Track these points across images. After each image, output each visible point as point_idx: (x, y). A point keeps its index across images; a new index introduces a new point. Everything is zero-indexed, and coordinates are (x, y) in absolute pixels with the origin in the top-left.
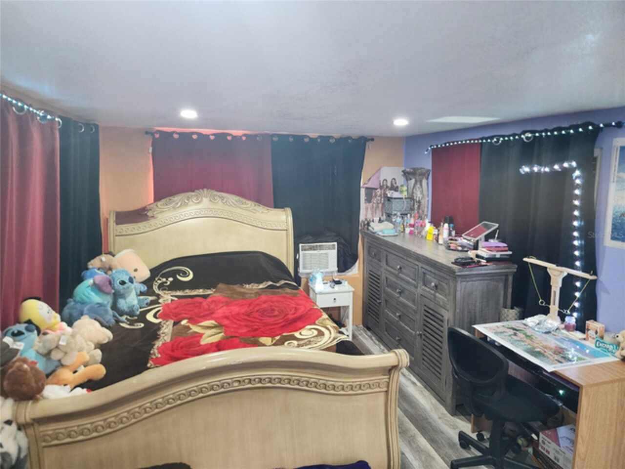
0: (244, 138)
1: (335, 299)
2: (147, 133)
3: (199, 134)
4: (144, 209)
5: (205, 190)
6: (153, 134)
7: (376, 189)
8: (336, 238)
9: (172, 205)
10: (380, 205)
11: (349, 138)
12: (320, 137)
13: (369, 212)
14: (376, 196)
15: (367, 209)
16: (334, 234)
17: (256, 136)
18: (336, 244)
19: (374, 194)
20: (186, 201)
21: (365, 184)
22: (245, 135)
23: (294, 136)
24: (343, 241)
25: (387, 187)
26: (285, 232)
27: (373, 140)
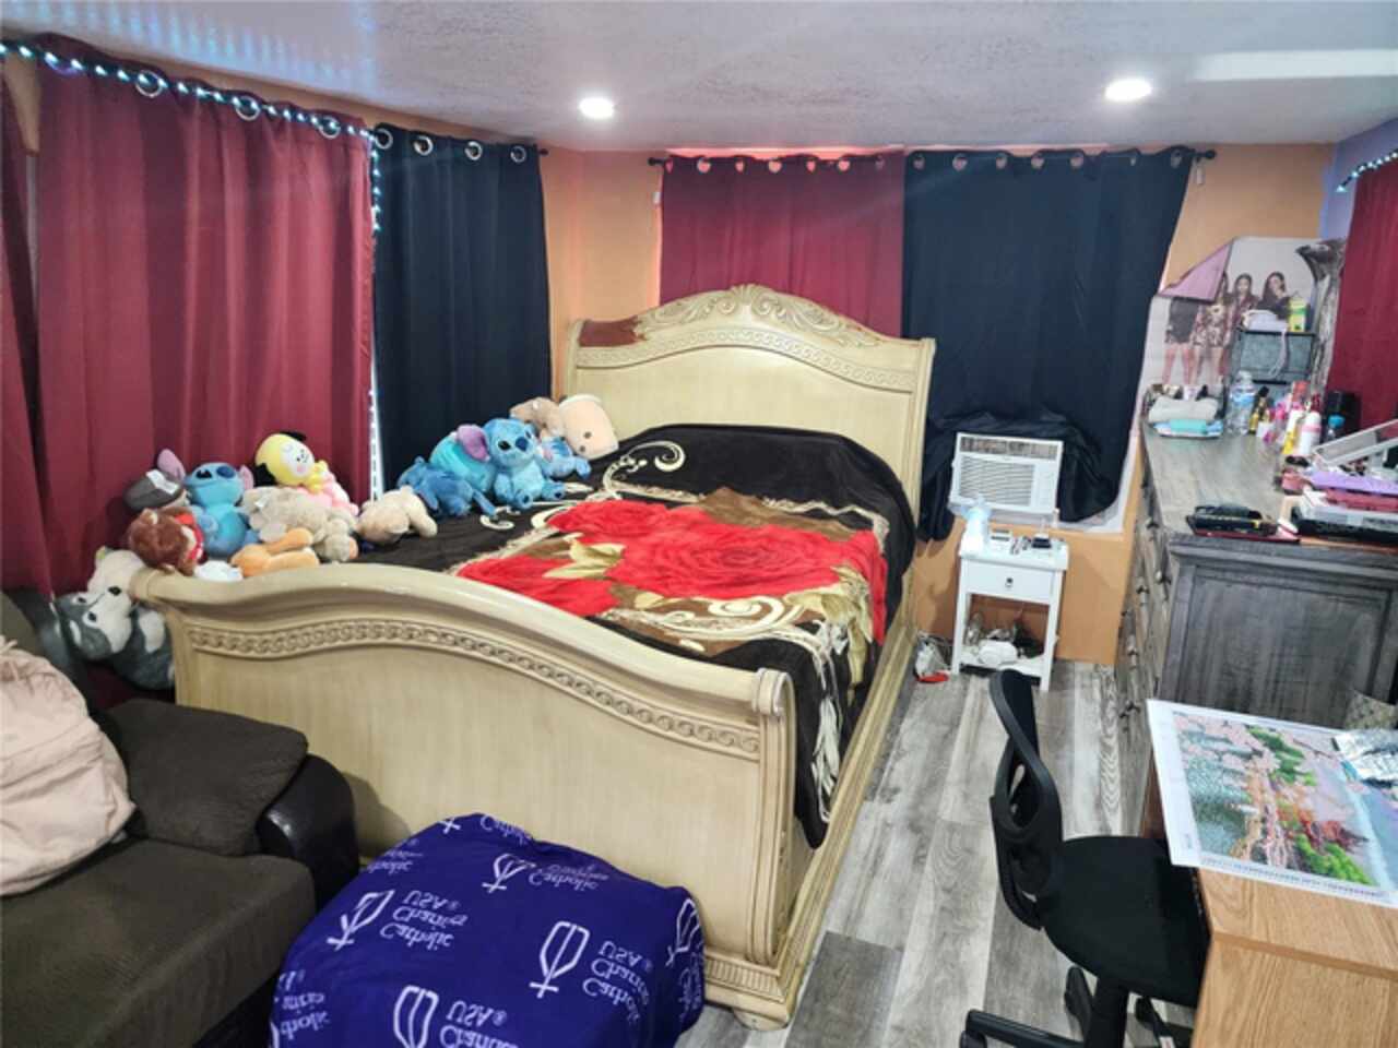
0: (844, 166)
1: (1010, 581)
2: (652, 161)
3: (748, 160)
4: (632, 322)
5: (750, 286)
6: (663, 163)
7: (1209, 303)
8: (1061, 432)
9: (681, 315)
10: (1218, 352)
11: (1135, 151)
12: (1043, 153)
13: (1178, 366)
14: (1206, 322)
15: (1170, 358)
16: (1061, 418)
17: (874, 158)
18: (1059, 444)
19: (1199, 318)
20: (707, 310)
21: (1171, 286)
22: (848, 157)
23: (967, 154)
24: (1081, 440)
25: (1250, 298)
26: (906, 397)
27: (1210, 155)
